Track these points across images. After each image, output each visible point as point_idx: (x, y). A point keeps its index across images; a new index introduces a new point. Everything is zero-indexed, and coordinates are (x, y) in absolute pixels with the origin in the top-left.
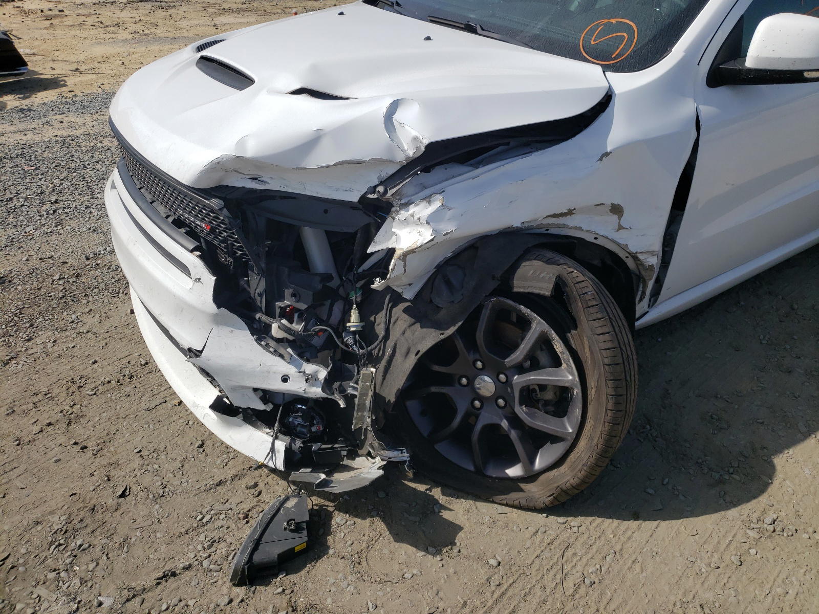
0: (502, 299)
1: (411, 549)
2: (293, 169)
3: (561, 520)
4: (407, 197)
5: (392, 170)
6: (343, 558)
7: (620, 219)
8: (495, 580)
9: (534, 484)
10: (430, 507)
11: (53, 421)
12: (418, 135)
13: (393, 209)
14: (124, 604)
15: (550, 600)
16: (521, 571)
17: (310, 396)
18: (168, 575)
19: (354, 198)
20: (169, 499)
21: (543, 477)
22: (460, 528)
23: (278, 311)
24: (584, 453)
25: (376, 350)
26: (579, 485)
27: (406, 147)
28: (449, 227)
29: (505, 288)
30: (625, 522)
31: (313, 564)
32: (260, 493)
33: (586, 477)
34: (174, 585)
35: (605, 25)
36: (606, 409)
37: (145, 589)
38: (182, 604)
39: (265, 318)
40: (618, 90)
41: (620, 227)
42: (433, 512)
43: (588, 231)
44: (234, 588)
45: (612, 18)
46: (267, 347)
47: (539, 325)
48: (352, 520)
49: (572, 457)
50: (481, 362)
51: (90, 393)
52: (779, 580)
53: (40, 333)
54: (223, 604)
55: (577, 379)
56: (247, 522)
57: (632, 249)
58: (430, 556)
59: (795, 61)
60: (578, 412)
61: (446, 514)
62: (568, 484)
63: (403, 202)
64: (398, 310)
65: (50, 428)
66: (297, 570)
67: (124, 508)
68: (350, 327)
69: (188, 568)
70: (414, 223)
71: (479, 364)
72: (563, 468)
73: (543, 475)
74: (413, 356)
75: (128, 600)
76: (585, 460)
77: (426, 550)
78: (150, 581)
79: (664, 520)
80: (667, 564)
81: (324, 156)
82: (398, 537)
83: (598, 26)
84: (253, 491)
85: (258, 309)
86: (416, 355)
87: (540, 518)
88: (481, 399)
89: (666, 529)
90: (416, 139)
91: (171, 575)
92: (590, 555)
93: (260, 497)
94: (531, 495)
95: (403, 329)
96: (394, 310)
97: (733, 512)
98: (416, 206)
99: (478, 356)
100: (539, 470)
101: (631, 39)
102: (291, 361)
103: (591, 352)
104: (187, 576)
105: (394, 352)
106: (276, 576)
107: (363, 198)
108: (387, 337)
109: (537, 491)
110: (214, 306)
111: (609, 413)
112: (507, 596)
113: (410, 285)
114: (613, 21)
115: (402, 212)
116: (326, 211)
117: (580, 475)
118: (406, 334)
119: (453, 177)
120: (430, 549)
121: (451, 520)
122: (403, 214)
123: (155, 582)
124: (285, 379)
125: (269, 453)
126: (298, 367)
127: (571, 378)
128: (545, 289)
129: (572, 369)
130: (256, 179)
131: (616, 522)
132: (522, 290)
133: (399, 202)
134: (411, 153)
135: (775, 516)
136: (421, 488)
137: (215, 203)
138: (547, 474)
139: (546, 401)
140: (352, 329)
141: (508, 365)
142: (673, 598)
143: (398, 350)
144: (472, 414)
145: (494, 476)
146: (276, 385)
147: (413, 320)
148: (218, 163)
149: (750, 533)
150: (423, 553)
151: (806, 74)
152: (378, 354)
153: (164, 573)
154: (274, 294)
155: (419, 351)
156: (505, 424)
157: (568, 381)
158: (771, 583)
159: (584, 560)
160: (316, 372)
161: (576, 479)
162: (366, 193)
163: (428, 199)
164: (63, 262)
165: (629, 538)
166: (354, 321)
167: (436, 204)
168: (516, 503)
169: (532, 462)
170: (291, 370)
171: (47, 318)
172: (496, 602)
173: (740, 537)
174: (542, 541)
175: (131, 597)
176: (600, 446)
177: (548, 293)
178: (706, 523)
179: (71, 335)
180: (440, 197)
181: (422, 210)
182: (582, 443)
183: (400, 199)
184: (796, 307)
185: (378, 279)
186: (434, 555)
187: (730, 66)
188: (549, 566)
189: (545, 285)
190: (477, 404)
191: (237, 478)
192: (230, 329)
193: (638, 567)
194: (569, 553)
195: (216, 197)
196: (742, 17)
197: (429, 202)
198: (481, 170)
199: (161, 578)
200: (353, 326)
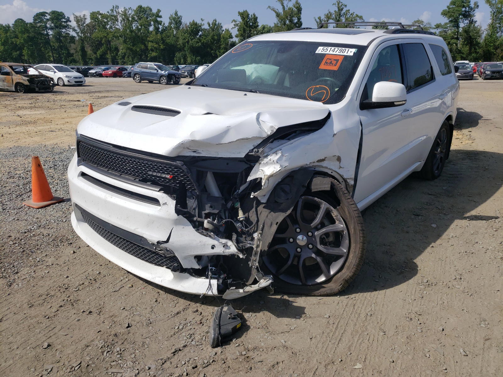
0: (307, 197)
1: (288, 319)
2: (217, 144)
3: (346, 297)
4: (266, 153)
5: (259, 141)
6: (259, 328)
7: (340, 163)
8: (331, 322)
9: (331, 283)
10: (287, 304)
11: (62, 305)
12: (273, 125)
13: (260, 159)
14: (162, 365)
15: (357, 323)
16: (340, 317)
17: (226, 254)
18: (177, 350)
19: (243, 155)
20: (154, 324)
21: (334, 279)
22: (305, 308)
23: (204, 215)
24: (353, 260)
25: (253, 228)
26: (353, 276)
27: (266, 131)
28: (286, 164)
29: (308, 191)
30: (373, 293)
31: (246, 333)
32: (201, 313)
33: (355, 271)
34: (183, 354)
35: (314, 88)
36: (360, 237)
37: (169, 358)
38: (192, 360)
39: (199, 219)
40: (332, 110)
41: (340, 167)
42: (289, 304)
43: (330, 169)
44: (213, 349)
45: (316, 85)
46: (202, 233)
47: (324, 205)
48: (254, 314)
49: (347, 264)
50: (299, 229)
51: (76, 290)
52: (439, 299)
53: (22, 269)
54: (213, 355)
55: (345, 226)
56: (203, 325)
57: (345, 177)
58: (298, 320)
59: (391, 98)
60: (347, 241)
61: (295, 304)
62: (348, 277)
63: (265, 155)
64: (260, 208)
65: (62, 308)
66: (240, 337)
67: (132, 332)
68: (240, 218)
69: (185, 346)
70: (271, 163)
71: (298, 230)
72: (344, 271)
73: (335, 277)
74: (275, 225)
75: (163, 364)
76: (354, 262)
77: (295, 318)
78: (169, 354)
79: (387, 289)
80: (396, 303)
81: (232, 137)
82: (278, 316)
83: (311, 89)
84: (197, 313)
85: (195, 216)
86: (276, 225)
87: (337, 299)
88: (300, 247)
89: (389, 292)
90: (272, 127)
91: (179, 351)
92: (365, 306)
93: (202, 315)
94: (331, 288)
95: (266, 215)
96: (258, 209)
97: (411, 281)
98: (271, 156)
99: (297, 226)
100: (333, 274)
101: (327, 92)
102: (214, 239)
103: (349, 213)
104: (186, 350)
105: (264, 226)
106: (232, 340)
107: (247, 155)
108: (258, 221)
109: (333, 286)
110: (176, 215)
111: (361, 238)
112: (339, 326)
113: (264, 196)
114: (318, 86)
115: (265, 159)
116: (227, 164)
117: (353, 271)
118: (269, 217)
119: (282, 144)
120: (297, 317)
121: (299, 305)
122: (266, 160)
123: (173, 354)
124: (213, 247)
125: (209, 287)
126: (218, 241)
127: (342, 226)
128: (327, 187)
129: (342, 222)
130: (195, 152)
131: (369, 293)
132: (316, 190)
133: (263, 155)
134: (269, 133)
135: (427, 280)
136: (279, 297)
137: (179, 163)
138: (337, 276)
139: (329, 242)
140: (241, 219)
141: (313, 227)
142: (404, 313)
143: (265, 225)
144: (297, 256)
145: (310, 284)
146: (209, 251)
147: (270, 211)
148: (182, 144)
149: (421, 287)
150: (294, 319)
151: (395, 103)
152: (254, 230)
153: (175, 349)
154: (201, 207)
155: (277, 223)
156: (313, 255)
157: (341, 228)
158: (436, 300)
159: (364, 308)
160: (227, 242)
161: (351, 273)
162: (249, 153)
163: (276, 153)
164: (9, 236)
165: (377, 298)
166: (241, 215)
167: (279, 155)
168: (325, 293)
169: (329, 272)
170: (215, 242)
171: (20, 262)
172: (336, 329)
173: (418, 289)
174: (343, 305)
175: (164, 362)
176: (360, 255)
177: (329, 189)
178: (403, 287)
179: (43, 268)
180: (280, 151)
181: (274, 157)
182: (351, 256)
183: (264, 154)
184: (399, 210)
185: (253, 193)
186: (300, 319)
187: (367, 101)
188: (351, 313)
189: (327, 186)
190: (299, 250)
191: (186, 309)
192: (183, 226)
193: (385, 306)
194: (356, 307)
195: (178, 160)
196: (366, 84)
197: (276, 154)
198: (292, 141)
199: (175, 352)
200: (241, 218)
